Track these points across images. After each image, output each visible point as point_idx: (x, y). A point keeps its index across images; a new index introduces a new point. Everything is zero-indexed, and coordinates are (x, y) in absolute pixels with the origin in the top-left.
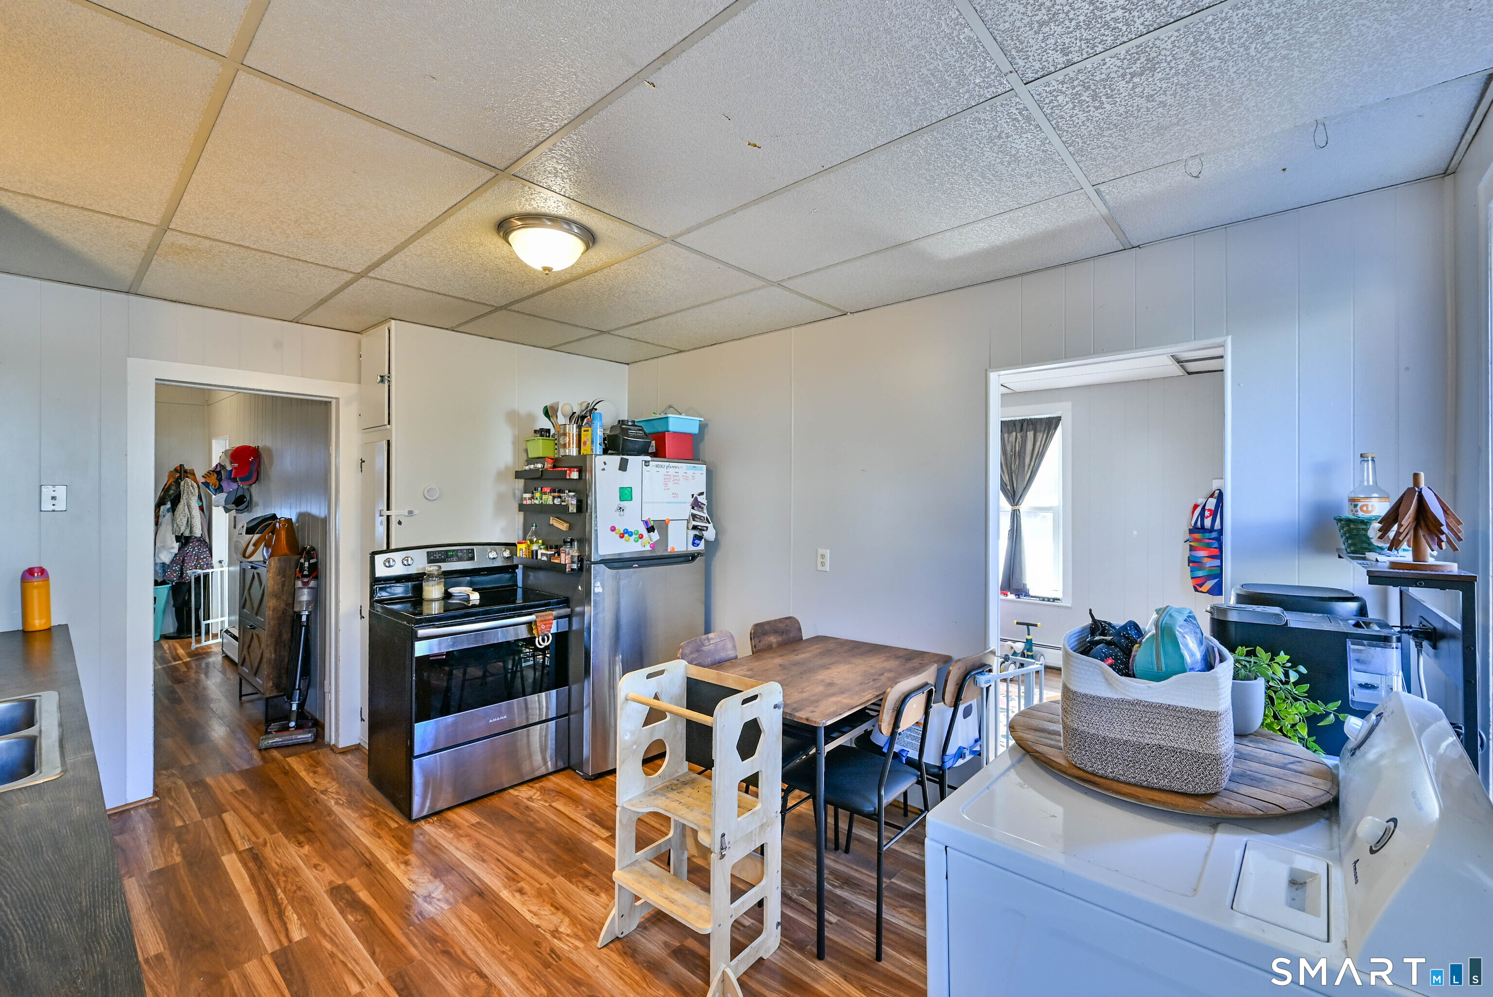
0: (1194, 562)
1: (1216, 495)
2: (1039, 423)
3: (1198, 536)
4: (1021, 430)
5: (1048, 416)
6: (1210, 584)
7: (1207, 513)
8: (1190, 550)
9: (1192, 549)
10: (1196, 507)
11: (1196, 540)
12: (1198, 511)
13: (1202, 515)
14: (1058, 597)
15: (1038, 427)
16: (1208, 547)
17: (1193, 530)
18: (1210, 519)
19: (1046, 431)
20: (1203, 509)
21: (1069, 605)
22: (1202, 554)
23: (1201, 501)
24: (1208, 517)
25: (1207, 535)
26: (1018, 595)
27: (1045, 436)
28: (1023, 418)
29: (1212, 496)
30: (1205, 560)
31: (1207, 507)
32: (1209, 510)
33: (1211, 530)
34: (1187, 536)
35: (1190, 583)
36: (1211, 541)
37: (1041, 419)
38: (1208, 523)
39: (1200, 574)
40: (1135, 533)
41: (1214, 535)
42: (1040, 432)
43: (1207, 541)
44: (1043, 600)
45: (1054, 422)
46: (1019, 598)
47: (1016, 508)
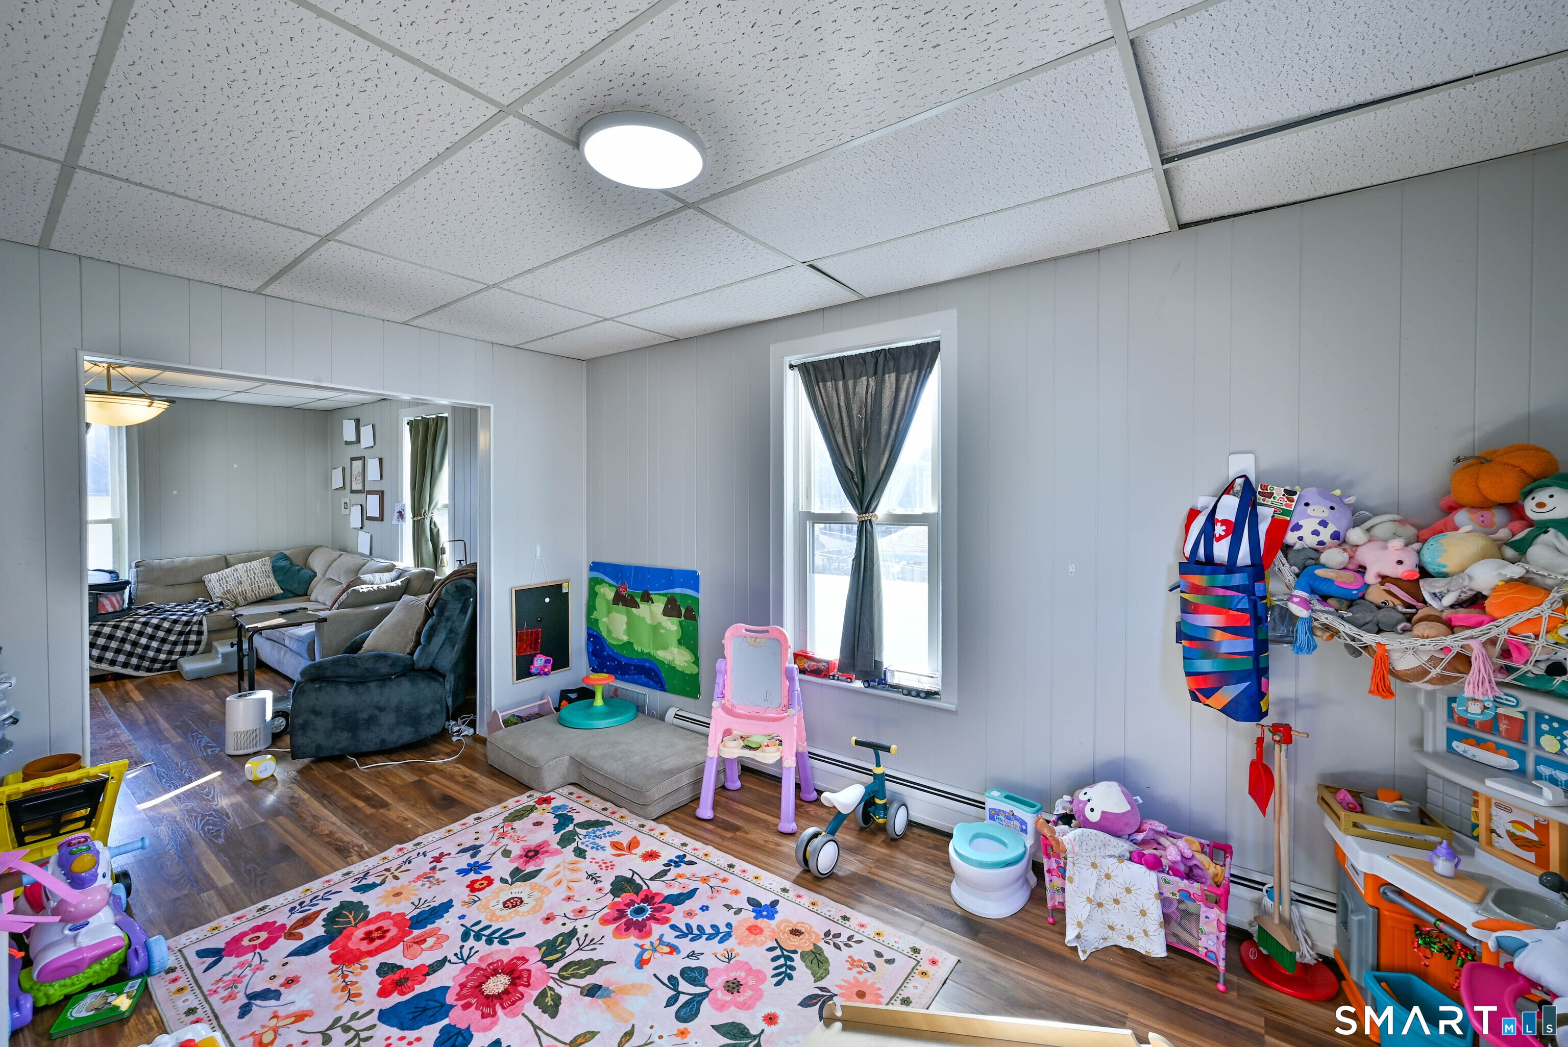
0: (1191, 638)
1: (1238, 486)
2: (904, 355)
3: (1201, 580)
4: (875, 373)
5: (919, 342)
6: (1229, 693)
7: (1219, 530)
8: (1183, 611)
9: (1187, 607)
10: (1193, 514)
11: (1196, 590)
12: (1199, 523)
13: (1208, 532)
14: (934, 689)
15: (903, 362)
16: (1221, 606)
17: (1189, 566)
18: (1226, 542)
19: (916, 372)
20: (1211, 519)
21: (953, 707)
22: (1209, 620)
23: (1204, 502)
24: (1221, 538)
25: (1221, 579)
26: (868, 682)
27: (914, 380)
28: (879, 348)
29: (1228, 490)
30: (1218, 636)
31: (1219, 516)
32: (1224, 522)
33: (1231, 567)
34: (1175, 577)
35: (1183, 685)
36: (1229, 593)
37: (906, 348)
38: (1221, 550)
39: (1205, 665)
40: (1072, 568)
41: (1238, 579)
42: (906, 373)
43: (1221, 592)
44: (909, 694)
45: (929, 352)
46: (869, 686)
47: (866, 517)
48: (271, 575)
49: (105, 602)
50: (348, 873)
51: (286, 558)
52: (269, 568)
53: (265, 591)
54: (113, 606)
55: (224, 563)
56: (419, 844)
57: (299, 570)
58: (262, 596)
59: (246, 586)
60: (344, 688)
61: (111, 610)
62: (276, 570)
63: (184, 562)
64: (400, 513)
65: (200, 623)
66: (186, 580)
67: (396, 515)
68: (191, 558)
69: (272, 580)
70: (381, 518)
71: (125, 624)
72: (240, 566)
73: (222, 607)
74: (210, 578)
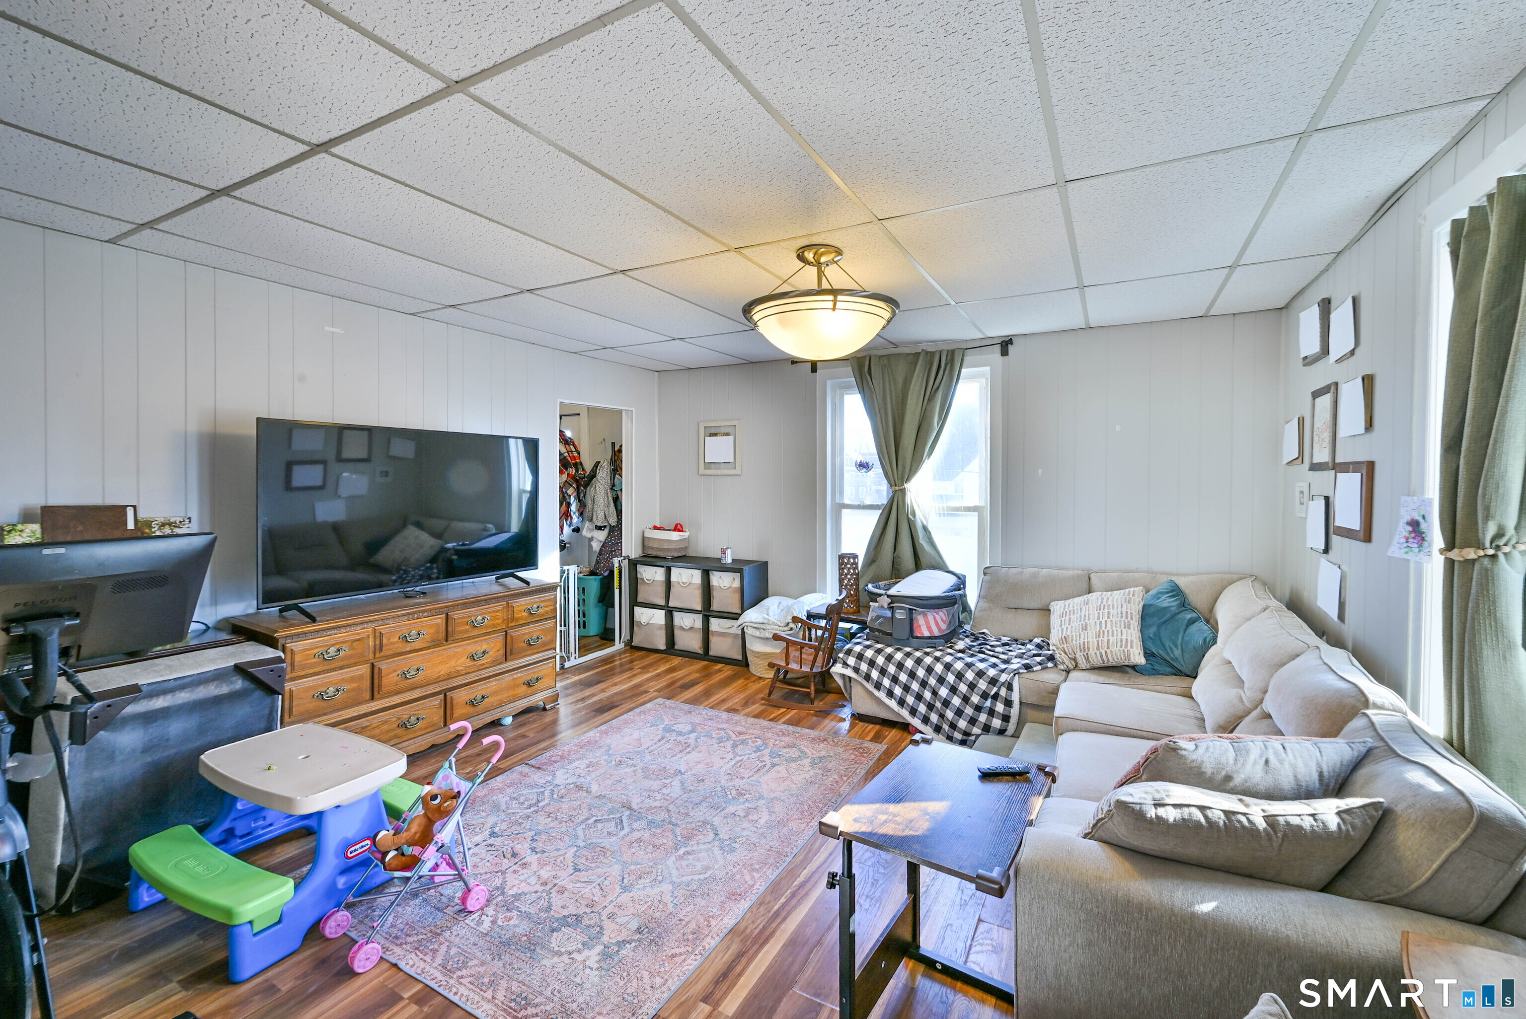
48: (1135, 624)
49: (921, 621)
51: (1176, 591)
52: (1136, 608)
53: (1115, 656)
54: (929, 628)
55: (1085, 585)
57: (1192, 622)
58: (1112, 662)
59: (1090, 637)
61: (927, 634)
62: (1147, 614)
63: (1034, 575)
64: (1415, 525)
65: (1010, 687)
66: (1033, 605)
67: (1404, 530)
68: (1044, 571)
69: (1134, 634)
70: (1367, 535)
72: (1094, 594)
73: (1050, 665)
74: (1057, 607)
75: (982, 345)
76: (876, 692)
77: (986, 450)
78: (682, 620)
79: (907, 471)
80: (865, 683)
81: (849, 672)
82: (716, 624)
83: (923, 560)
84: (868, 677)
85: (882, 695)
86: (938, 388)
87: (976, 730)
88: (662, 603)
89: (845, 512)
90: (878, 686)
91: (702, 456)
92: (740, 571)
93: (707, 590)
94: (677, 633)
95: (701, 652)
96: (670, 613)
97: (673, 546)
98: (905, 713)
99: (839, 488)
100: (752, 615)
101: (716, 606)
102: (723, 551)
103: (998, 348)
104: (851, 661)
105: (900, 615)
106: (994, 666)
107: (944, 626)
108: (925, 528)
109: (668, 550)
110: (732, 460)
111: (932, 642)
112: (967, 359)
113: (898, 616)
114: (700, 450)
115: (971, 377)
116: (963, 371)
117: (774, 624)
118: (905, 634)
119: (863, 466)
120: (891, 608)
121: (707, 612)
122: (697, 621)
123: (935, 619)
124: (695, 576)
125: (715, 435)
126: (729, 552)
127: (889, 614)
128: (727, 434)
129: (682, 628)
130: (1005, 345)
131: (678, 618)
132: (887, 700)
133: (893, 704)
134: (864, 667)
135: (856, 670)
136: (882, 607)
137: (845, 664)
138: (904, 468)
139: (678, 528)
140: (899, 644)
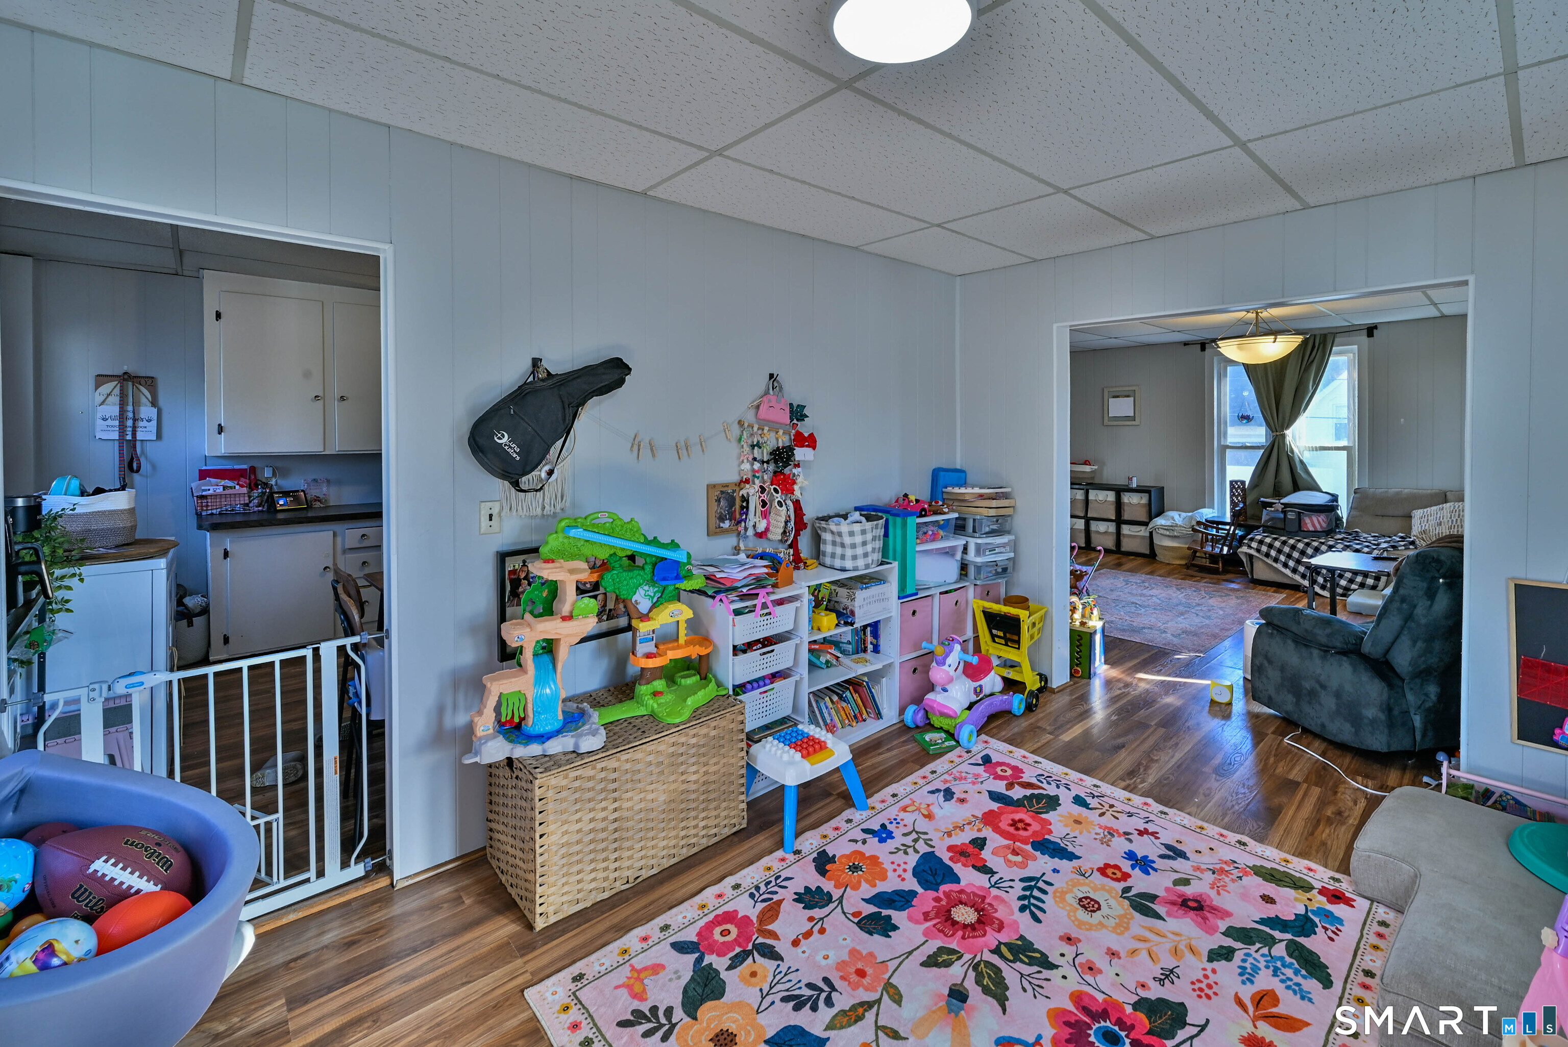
49: (1307, 520)
50: (1097, 787)
54: (1314, 525)
55: (1440, 499)
56: (1165, 813)
60: (1291, 644)
61: (1311, 529)
63: (1398, 493)
66: (1397, 513)
68: (1406, 491)
71: (1315, 544)
72: (1448, 504)
73: (1411, 547)
74: (1417, 514)
75: (1350, 331)
76: (1274, 565)
77: (1354, 406)
78: (1099, 527)
79: (1287, 421)
80: (1265, 559)
81: (1252, 552)
82: (1126, 530)
83: (1300, 484)
84: (1267, 555)
85: (1279, 566)
86: (1312, 361)
87: (1353, 586)
88: (1082, 515)
89: (1228, 451)
90: (1276, 560)
91: (1106, 412)
92: (1149, 492)
93: (1119, 505)
94: (1093, 536)
95: (1114, 548)
96: (1088, 520)
97: (1086, 476)
98: (1297, 578)
99: (1223, 434)
100: (1160, 521)
101: (1126, 516)
102: (1130, 479)
103: (1365, 332)
104: (1254, 545)
105: (1291, 516)
106: (1368, 546)
107: (1324, 525)
108: (1302, 462)
109: (1083, 478)
110: (1132, 414)
111: (1316, 534)
112: (1337, 340)
113: (1289, 517)
114: (1104, 408)
115: (1340, 353)
116: (1334, 348)
117: (1180, 526)
118: (1295, 528)
119: (1246, 419)
120: (1284, 512)
121: (1119, 521)
122: (1112, 527)
123: (1318, 520)
124: (1111, 496)
125: (1118, 397)
126: (1135, 479)
127: (1282, 516)
128: (1128, 396)
129: (1098, 532)
130: (1371, 330)
131: (1094, 526)
132: (1283, 570)
133: (1288, 572)
134: (1264, 549)
135: (1258, 551)
136: (1277, 510)
137: (1250, 547)
138: (1284, 419)
139: (1086, 463)
140: (1291, 535)
